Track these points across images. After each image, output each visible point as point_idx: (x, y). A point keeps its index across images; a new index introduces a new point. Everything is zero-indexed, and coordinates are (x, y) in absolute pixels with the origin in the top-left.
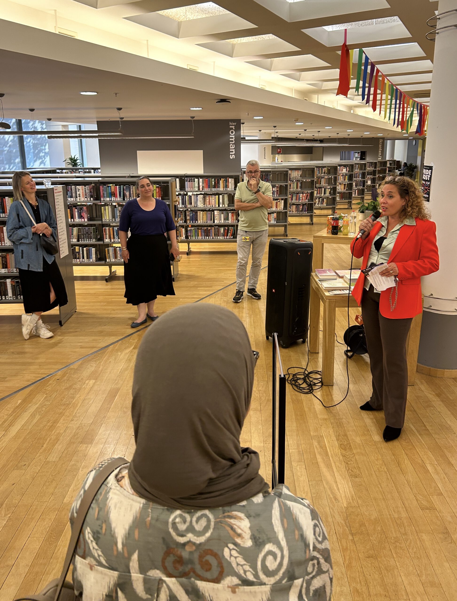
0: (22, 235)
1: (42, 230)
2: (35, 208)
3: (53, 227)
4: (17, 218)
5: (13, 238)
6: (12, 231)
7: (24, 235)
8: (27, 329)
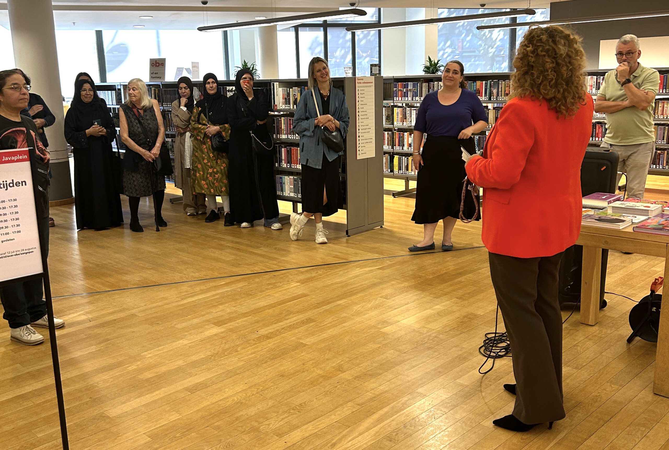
0: (305, 127)
1: (324, 122)
2: (326, 99)
3: (344, 122)
4: (303, 108)
5: (296, 129)
6: (296, 122)
7: (307, 127)
8: (294, 230)
